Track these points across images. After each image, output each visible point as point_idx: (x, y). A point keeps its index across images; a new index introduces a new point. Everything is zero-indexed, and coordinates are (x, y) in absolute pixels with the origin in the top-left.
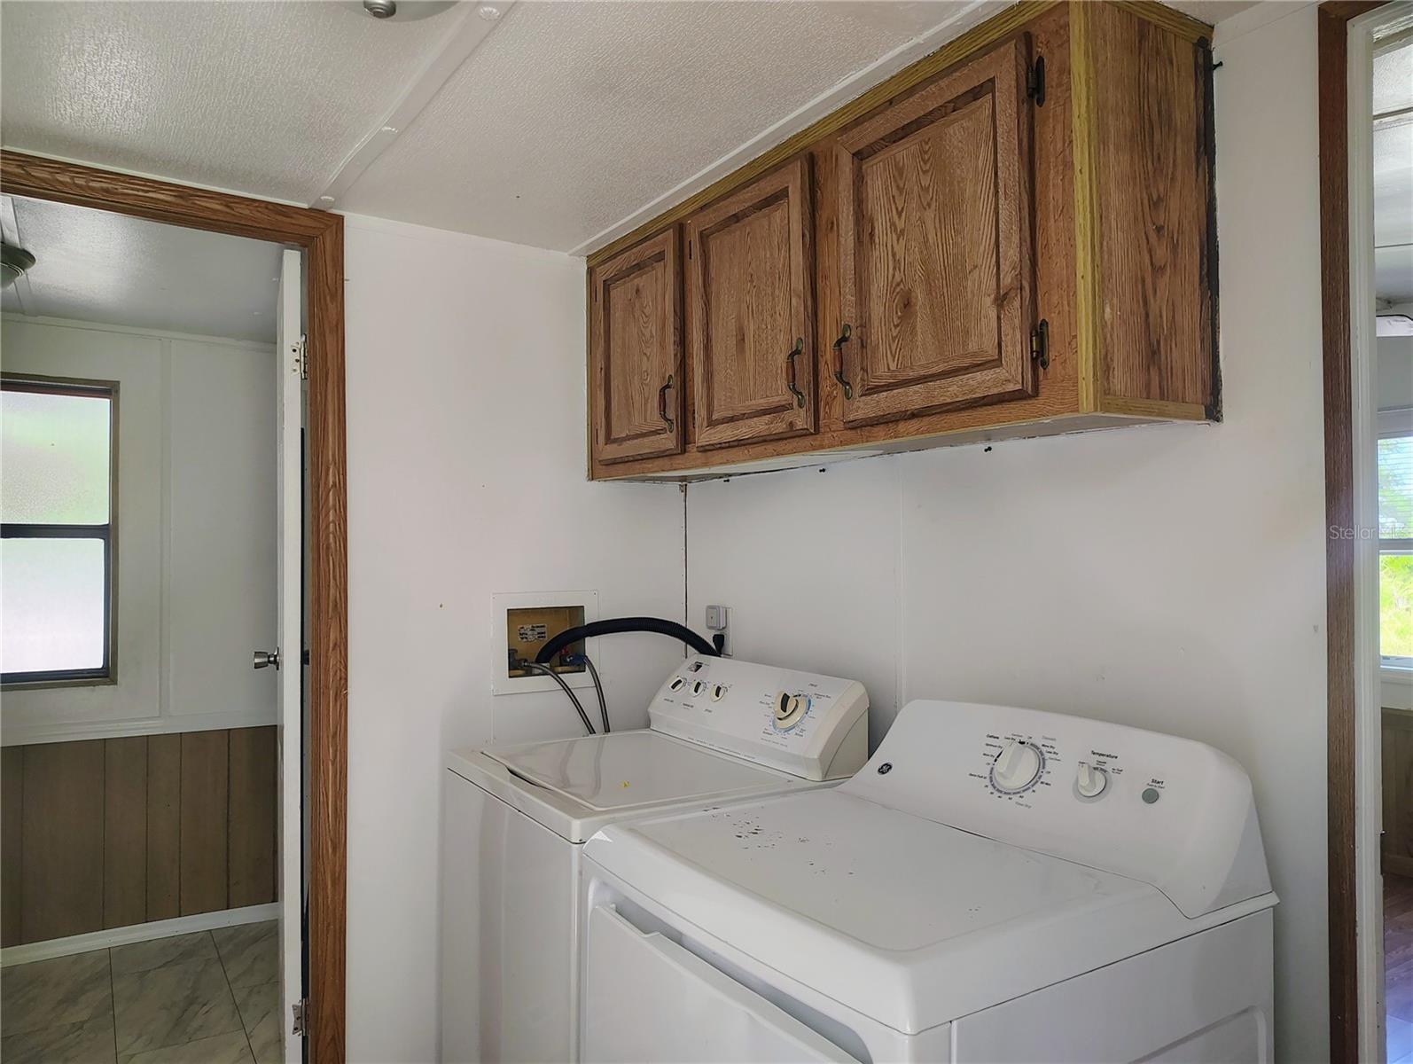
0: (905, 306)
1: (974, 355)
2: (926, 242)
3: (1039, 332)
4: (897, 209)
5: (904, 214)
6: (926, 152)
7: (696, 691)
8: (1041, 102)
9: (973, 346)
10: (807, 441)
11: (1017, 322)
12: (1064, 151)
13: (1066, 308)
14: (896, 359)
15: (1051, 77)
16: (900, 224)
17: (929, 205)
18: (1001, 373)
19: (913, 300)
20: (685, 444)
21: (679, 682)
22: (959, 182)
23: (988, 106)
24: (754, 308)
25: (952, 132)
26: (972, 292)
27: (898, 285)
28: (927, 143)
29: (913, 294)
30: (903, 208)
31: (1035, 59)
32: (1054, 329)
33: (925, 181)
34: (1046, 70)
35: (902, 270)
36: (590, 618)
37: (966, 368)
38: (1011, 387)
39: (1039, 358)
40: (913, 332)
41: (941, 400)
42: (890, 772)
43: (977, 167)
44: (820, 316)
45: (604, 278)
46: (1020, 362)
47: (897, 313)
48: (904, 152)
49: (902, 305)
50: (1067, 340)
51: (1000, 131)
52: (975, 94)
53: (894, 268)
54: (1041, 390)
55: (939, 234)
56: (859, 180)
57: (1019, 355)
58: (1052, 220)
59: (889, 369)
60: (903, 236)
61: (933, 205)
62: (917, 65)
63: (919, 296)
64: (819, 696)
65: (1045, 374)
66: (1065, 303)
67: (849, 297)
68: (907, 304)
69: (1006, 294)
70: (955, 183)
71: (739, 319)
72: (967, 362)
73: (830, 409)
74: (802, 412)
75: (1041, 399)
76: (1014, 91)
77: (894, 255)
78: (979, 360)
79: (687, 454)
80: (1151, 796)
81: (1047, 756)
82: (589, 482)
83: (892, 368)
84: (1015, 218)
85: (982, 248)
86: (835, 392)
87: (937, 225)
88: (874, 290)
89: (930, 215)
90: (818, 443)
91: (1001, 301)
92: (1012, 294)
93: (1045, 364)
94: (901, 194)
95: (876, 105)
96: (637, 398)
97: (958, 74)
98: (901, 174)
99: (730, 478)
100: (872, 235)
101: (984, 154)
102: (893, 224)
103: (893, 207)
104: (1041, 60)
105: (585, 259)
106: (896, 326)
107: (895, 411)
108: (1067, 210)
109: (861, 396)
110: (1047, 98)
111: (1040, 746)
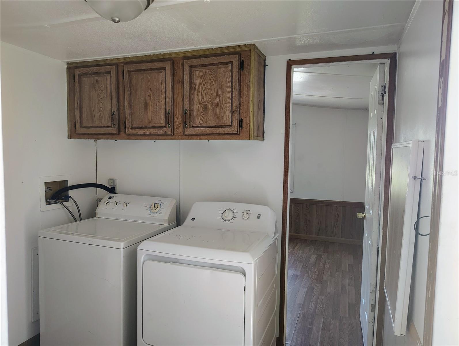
0: (205, 108)
1: (224, 123)
2: (212, 94)
3: (241, 121)
4: (203, 84)
5: (205, 86)
6: (213, 73)
7: (117, 204)
8: (242, 70)
9: (224, 121)
10: (170, 137)
11: (237, 118)
12: (248, 83)
13: (247, 117)
14: (202, 120)
15: (245, 65)
16: (204, 88)
17: (213, 85)
18: (232, 129)
19: (208, 107)
20: (119, 132)
21: (108, 202)
22: (222, 83)
23: (230, 67)
24: (152, 98)
25: (220, 70)
26: (225, 109)
27: (203, 102)
28: (213, 70)
29: (207, 106)
30: (205, 84)
31: (242, 60)
32: (244, 121)
33: (212, 79)
34: (244, 63)
35: (204, 99)
36: (70, 184)
37: (222, 126)
38: (234, 132)
39: (241, 126)
40: (207, 114)
41: (215, 132)
42: (195, 220)
43: (227, 80)
44: (175, 104)
45: (79, 73)
46: (237, 127)
47: (202, 109)
48: (206, 70)
49: (204, 108)
50: (247, 124)
51: (233, 74)
52: (227, 63)
53: (202, 98)
54: (241, 134)
55: (216, 93)
56: (191, 73)
57: (237, 125)
58: (244, 97)
59: (199, 123)
60: (205, 91)
61: (214, 85)
62: (208, 49)
63: (209, 106)
64: (163, 203)
65: (242, 130)
66: (247, 116)
67: (187, 102)
68: (206, 108)
69: (234, 111)
70: (221, 82)
71: (145, 99)
72: (222, 124)
73: (178, 129)
74: (170, 129)
75: (240, 136)
76: (238, 66)
77: (202, 95)
78: (225, 125)
79: (120, 135)
80: (259, 217)
81: (234, 212)
82: (68, 139)
83: (200, 123)
84: (237, 95)
85: (228, 99)
86: (180, 125)
87: (215, 91)
88: (195, 102)
89: (213, 88)
90: (174, 138)
91: (232, 112)
92: (236, 112)
93: (242, 128)
94: (205, 80)
95: (196, 55)
96: (97, 115)
97: (222, 57)
98: (205, 76)
99: (117, 140)
100: (195, 88)
101: (229, 78)
102: (202, 87)
103: (202, 83)
104: (243, 61)
105: (66, 64)
106: (202, 113)
107: (201, 133)
108: (249, 96)
109: (191, 128)
110: (244, 70)
111: (232, 210)
